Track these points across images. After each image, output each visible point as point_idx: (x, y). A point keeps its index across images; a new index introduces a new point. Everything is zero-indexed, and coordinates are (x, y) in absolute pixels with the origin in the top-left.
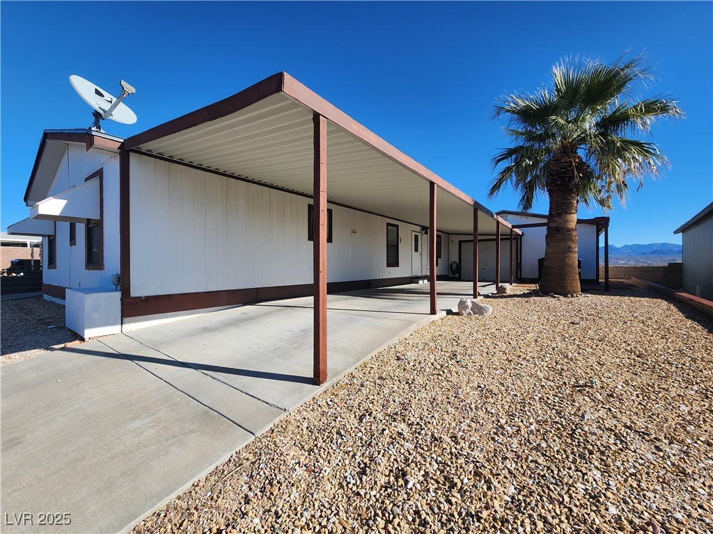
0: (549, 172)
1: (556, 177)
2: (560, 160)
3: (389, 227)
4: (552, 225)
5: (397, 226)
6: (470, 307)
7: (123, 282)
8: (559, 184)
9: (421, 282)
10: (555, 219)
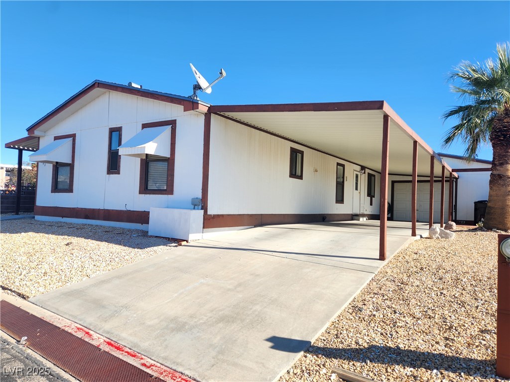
0: (493, 128)
1: (499, 134)
2: (503, 120)
3: (338, 166)
4: (495, 172)
5: (343, 166)
6: (438, 233)
7: (202, 203)
8: (502, 140)
9: (361, 219)
10: (498, 168)
